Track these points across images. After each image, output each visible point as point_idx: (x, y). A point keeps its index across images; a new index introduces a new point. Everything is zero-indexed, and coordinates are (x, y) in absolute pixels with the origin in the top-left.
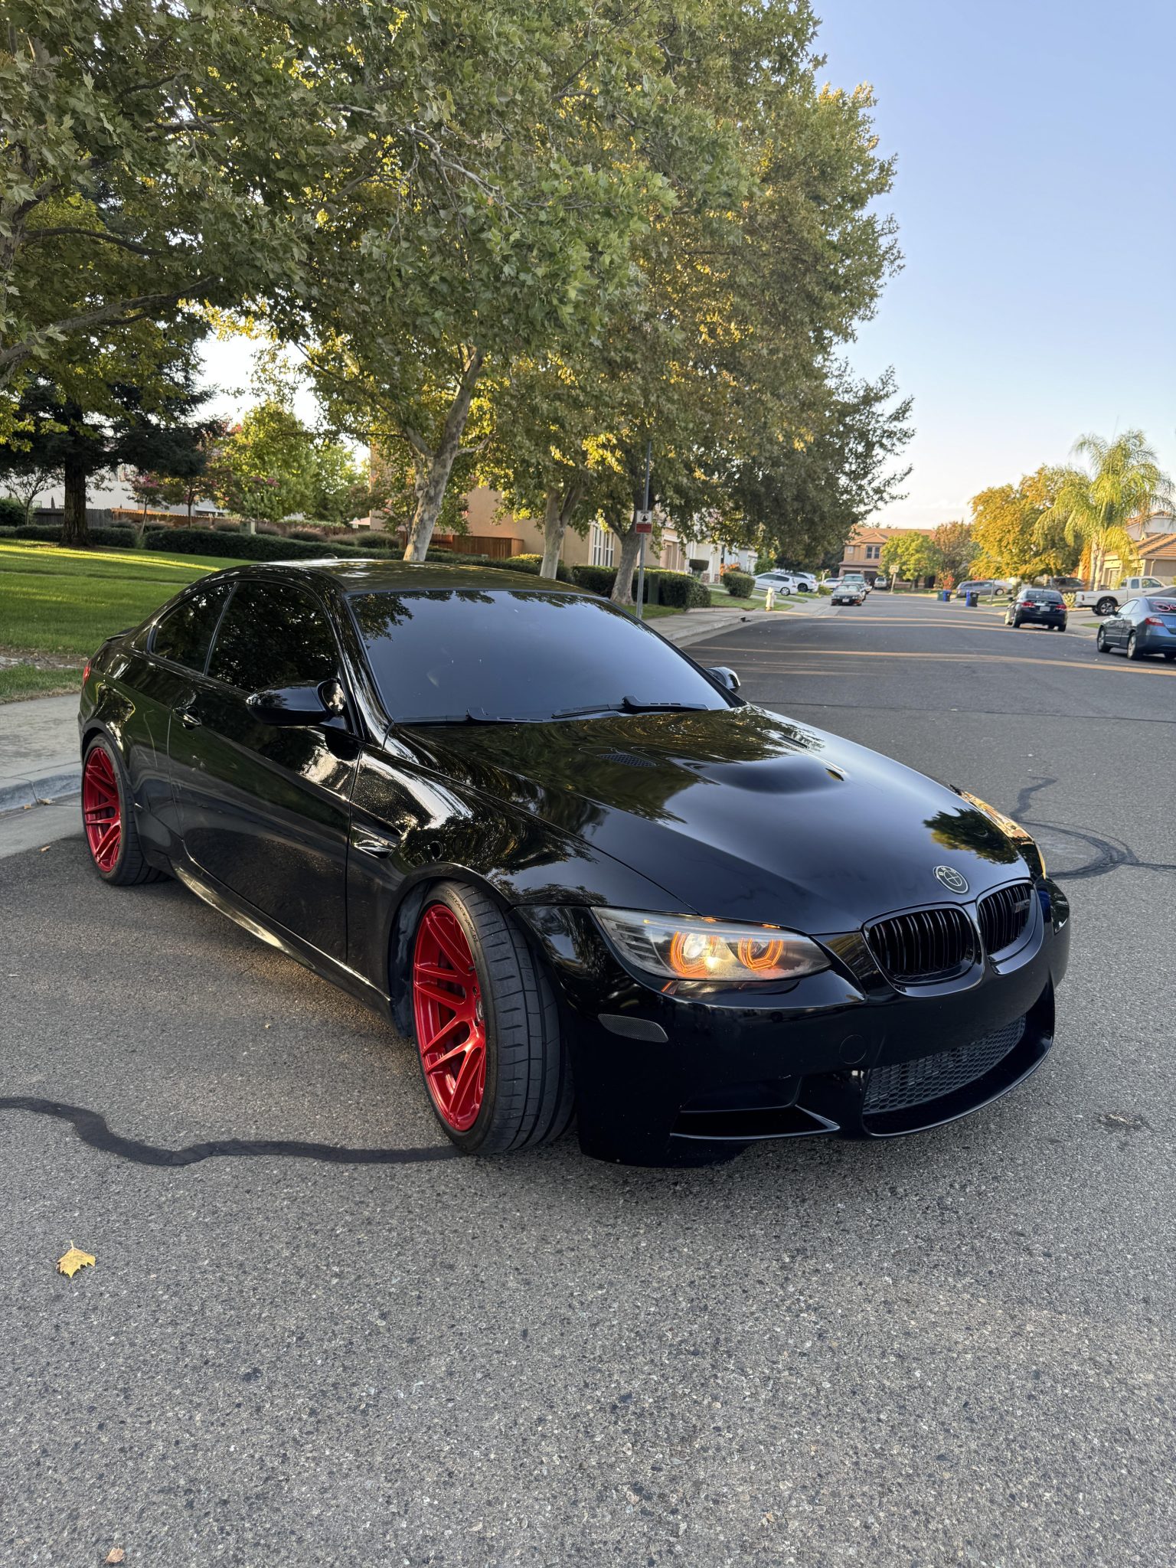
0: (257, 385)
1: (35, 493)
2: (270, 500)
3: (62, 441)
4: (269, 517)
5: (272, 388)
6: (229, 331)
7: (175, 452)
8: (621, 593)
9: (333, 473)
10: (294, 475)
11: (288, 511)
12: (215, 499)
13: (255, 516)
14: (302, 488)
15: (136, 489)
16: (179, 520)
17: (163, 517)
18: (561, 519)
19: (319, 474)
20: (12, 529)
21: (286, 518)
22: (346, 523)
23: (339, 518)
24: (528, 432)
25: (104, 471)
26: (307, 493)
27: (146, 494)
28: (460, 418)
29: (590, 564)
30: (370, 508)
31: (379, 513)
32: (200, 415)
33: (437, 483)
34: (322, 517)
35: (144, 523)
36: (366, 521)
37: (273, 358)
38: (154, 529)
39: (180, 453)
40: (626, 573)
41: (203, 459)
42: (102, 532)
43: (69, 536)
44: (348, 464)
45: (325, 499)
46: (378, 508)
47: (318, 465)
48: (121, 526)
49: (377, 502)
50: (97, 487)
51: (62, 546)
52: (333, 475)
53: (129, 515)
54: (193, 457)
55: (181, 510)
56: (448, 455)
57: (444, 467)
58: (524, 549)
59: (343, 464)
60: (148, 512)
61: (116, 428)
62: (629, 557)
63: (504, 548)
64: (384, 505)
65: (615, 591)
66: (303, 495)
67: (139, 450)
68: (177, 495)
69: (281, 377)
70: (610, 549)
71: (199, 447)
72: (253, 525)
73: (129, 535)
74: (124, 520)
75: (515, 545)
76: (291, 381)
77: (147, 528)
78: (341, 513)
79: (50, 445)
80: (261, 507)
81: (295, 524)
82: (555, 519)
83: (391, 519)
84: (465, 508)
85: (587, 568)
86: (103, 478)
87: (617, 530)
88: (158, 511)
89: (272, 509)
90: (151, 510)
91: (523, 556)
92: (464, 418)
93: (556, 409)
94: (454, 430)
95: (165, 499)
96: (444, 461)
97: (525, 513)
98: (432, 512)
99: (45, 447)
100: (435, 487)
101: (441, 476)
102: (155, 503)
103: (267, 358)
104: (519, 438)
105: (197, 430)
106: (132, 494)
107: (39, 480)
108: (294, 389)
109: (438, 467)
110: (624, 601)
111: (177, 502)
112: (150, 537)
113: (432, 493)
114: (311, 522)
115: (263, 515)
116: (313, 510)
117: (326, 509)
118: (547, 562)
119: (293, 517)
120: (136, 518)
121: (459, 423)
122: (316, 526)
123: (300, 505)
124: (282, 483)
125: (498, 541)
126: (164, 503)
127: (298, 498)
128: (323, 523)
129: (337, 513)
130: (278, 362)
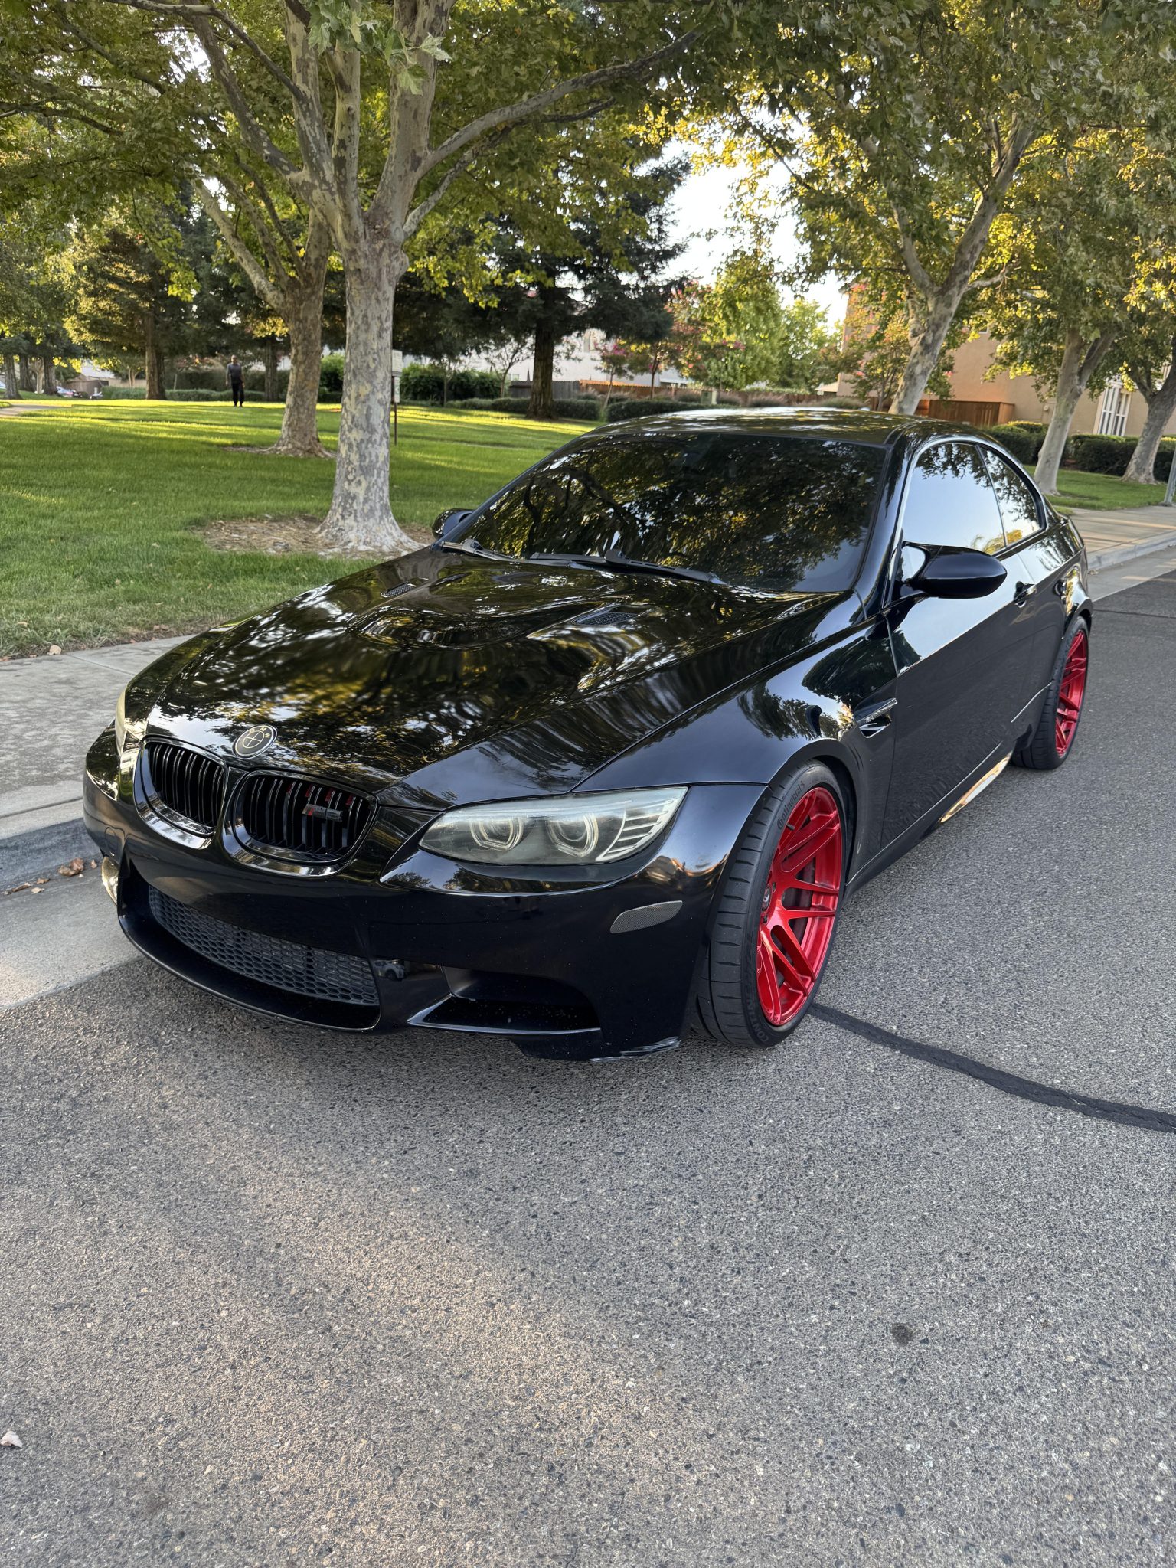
0: (732, 223)
1: (511, 364)
2: (734, 368)
3: (533, 305)
4: (732, 386)
5: (748, 226)
6: (706, 162)
7: (641, 313)
8: (1140, 469)
9: (802, 336)
10: (761, 340)
11: (751, 379)
12: (679, 366)
13: (717, 386)
14: (767, 353)
15: (603, 358)
16: (643, 390)
17: (628, 388)
18: (1080, 373)
19: (787, 338)
20: (489, 402)
21: (748, 387)
22: (811, 390)
23: (803, 385)
24: (1086, 240)
25: (573, 338)
26: (773, 359)
27: (614, 363)
28: (977, 241)
29: (1096, 432)
30: (839, 370)
31: (850, 376)
32: (671, 271)
33: (938, 326)
34: (786, 384)
35: (608, 396)
36: (833, 387)
37: (754, 186)
38: (618, 400)
39: (646, 314)
40: (1149, 445)
41: (669, 320)
42: (568, 405)
43: (535, 407)
44: (820, 325)
45: (792, 365)
46: (849, 371)
47: (788, 327)
48: (588, 397)
49: (849, 364)
50: (568, 357)
51: (528, 417)
52: (803, 337)
53: (596, 386)
54: (660, 318)
55: (643, 380)
56: (955, 290)
57: (949, 305)
58: (1012, 416)
59: (813, 326)
60: (615, 383)
61: (587, 290)
62: (1156, 423)
63: (989, 414)
64: (857, 367)
65: (1132, 466)
66: (768, 361)
67: (606, 312)
68: (642, 363)
69: (759, 212)
70: (1121, 415)
71: (667, 307)
72: (714, 394)
73: (593, 407)
74: (591, 390)
75: (1003, 411)
76: (770, 217)
77: (611, 400)
78: (807, 379)
79: (521, 309)
80: (724, 376)
81: (757, 391)
82: (1072, 375)
83: (863, 383)
84: (950, 368)
85: (1093, 437)
86: (573, 347)
87: (1143, 389)
88: (623, 381)
89: (735, 378)
90: (618, 381)
91: (1011, 424)
92: (983, 241)
93: (1129, 206)
94: (968, 256)
95: (630, 368)
96: (951, 297)
97: (1027, 369)
98: (927, 364)
99: (516, 312)
100: (934, 332)
101: (944, 318)
102: (620, 372)
103: (744, 188)
104: (1071, 250)
105: (667, 288)
106: (599, 363)
107: (515, 352)
108: (773, 225)
109: (941, 306)
110: (1142, 478)
111: (643, 371)
112: (613, 409)
113: (929, 340)
114: (776, 389)
115: (726, 384)
116: (777, 378)
117: (790, 375)
118: (1054, 430)
119: (755, 386)
120: (602, 389)
121: (975, 247)
122: (779, 394)
123: (764, 372)
124: (749, 348)
125: (982, 406)
126: (630, 373)
127: (763, 364)
128: (787, 390)
129: (802, 380)
130: (758, 194)
